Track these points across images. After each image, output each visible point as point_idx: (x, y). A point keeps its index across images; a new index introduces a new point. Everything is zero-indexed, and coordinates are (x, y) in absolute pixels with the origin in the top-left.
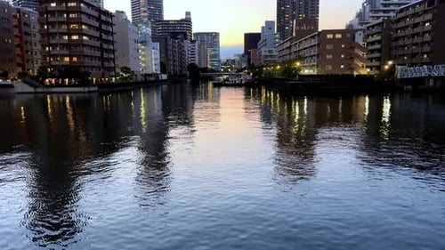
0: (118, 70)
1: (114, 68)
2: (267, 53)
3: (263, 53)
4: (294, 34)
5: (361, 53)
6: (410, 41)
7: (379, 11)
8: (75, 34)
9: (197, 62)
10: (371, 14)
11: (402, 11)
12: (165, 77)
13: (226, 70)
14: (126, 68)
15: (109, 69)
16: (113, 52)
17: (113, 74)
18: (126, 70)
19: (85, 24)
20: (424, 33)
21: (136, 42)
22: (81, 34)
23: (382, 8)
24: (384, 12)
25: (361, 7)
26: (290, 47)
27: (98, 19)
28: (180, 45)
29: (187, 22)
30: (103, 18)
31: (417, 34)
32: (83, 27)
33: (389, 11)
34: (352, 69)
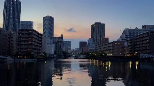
0: (42, 53)
1: (41, 52)
2: (90, 48)
3: (89, 48)
4: (101, 42)
5: (127, 49)
6: (142, 46)
7: (128, 36)
8: (30, 41)
9: (65, 51)
10: (125, 37)
11: (137, 36)
12: (56, 56)
13: (74, 53)
14: (44, 52)
15: (39, 53)
16: (41, 47)
17: (40, 54)
18: (45, 53)
19: (34, 38)
20: (146, 43)
21: (48, 44)
22: (32, 41)
23: (129, 35)
24: (130, 36)
25: (122, 34)
26: (100, 46)
27: (38, 36)
28: (60, 45)
29: (62, 37)
30: (39, 36)
31: (144, 43)
32: (33, 39)
33: (131, 36)
34: (124, 54)
